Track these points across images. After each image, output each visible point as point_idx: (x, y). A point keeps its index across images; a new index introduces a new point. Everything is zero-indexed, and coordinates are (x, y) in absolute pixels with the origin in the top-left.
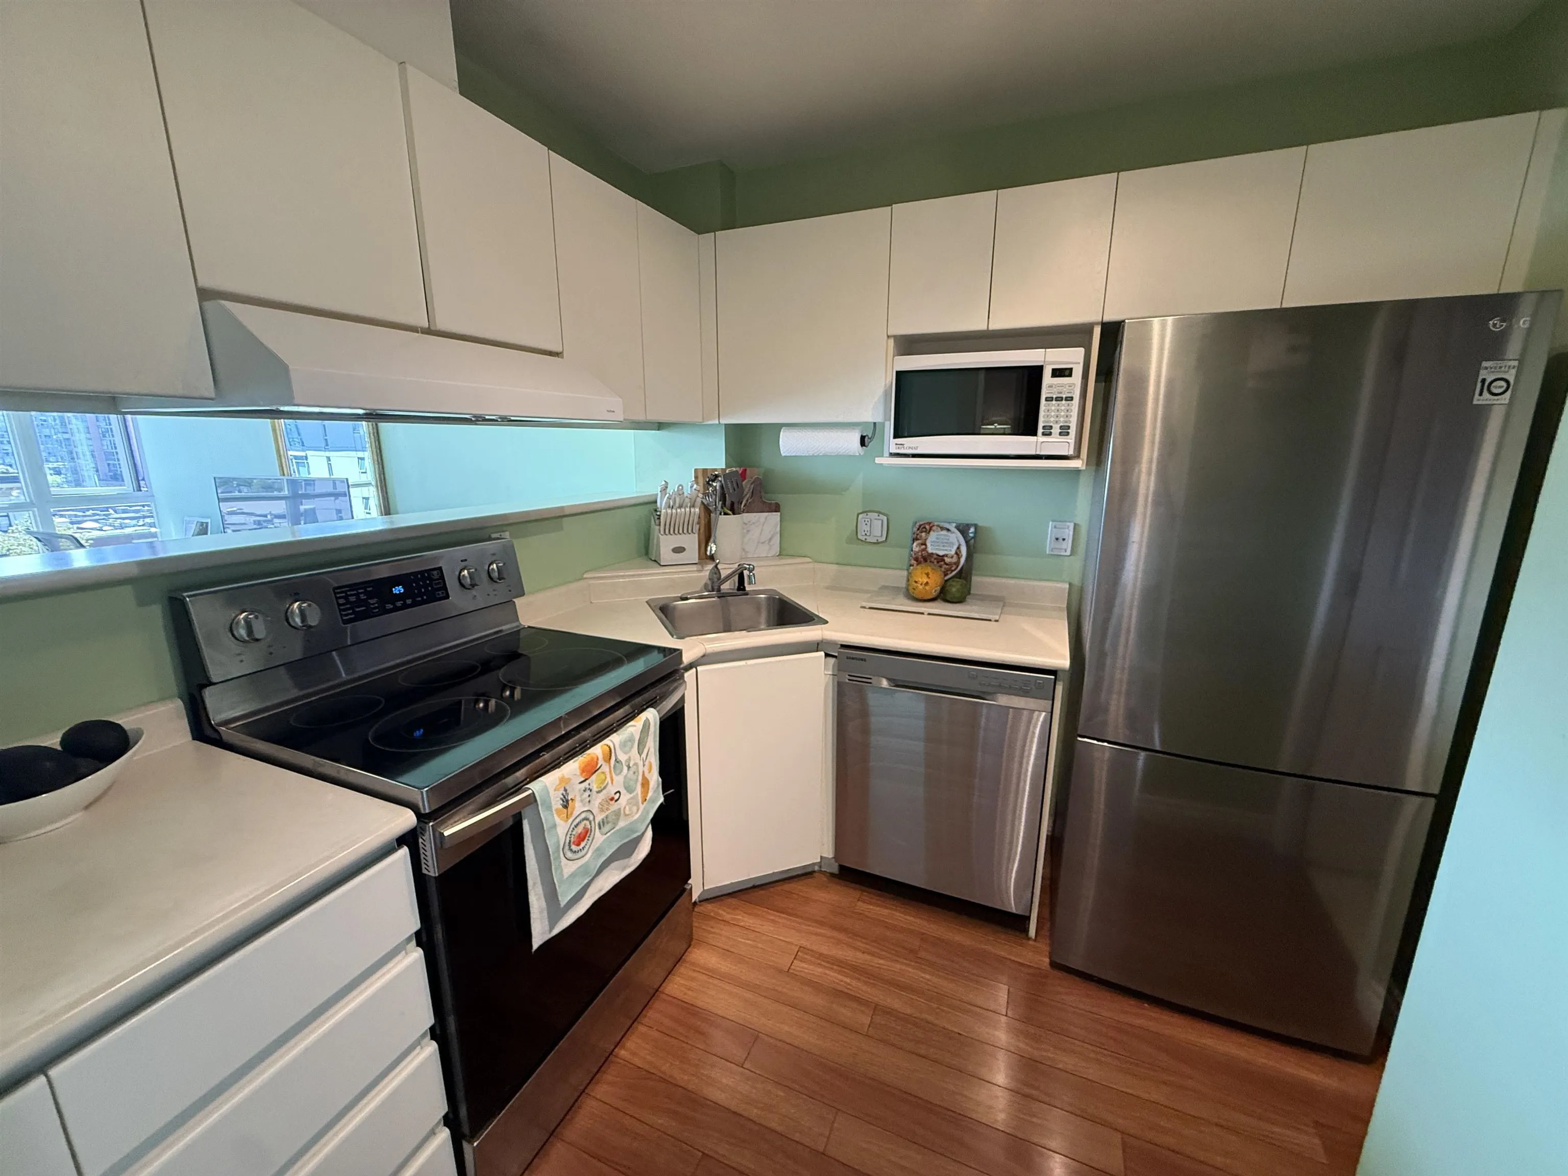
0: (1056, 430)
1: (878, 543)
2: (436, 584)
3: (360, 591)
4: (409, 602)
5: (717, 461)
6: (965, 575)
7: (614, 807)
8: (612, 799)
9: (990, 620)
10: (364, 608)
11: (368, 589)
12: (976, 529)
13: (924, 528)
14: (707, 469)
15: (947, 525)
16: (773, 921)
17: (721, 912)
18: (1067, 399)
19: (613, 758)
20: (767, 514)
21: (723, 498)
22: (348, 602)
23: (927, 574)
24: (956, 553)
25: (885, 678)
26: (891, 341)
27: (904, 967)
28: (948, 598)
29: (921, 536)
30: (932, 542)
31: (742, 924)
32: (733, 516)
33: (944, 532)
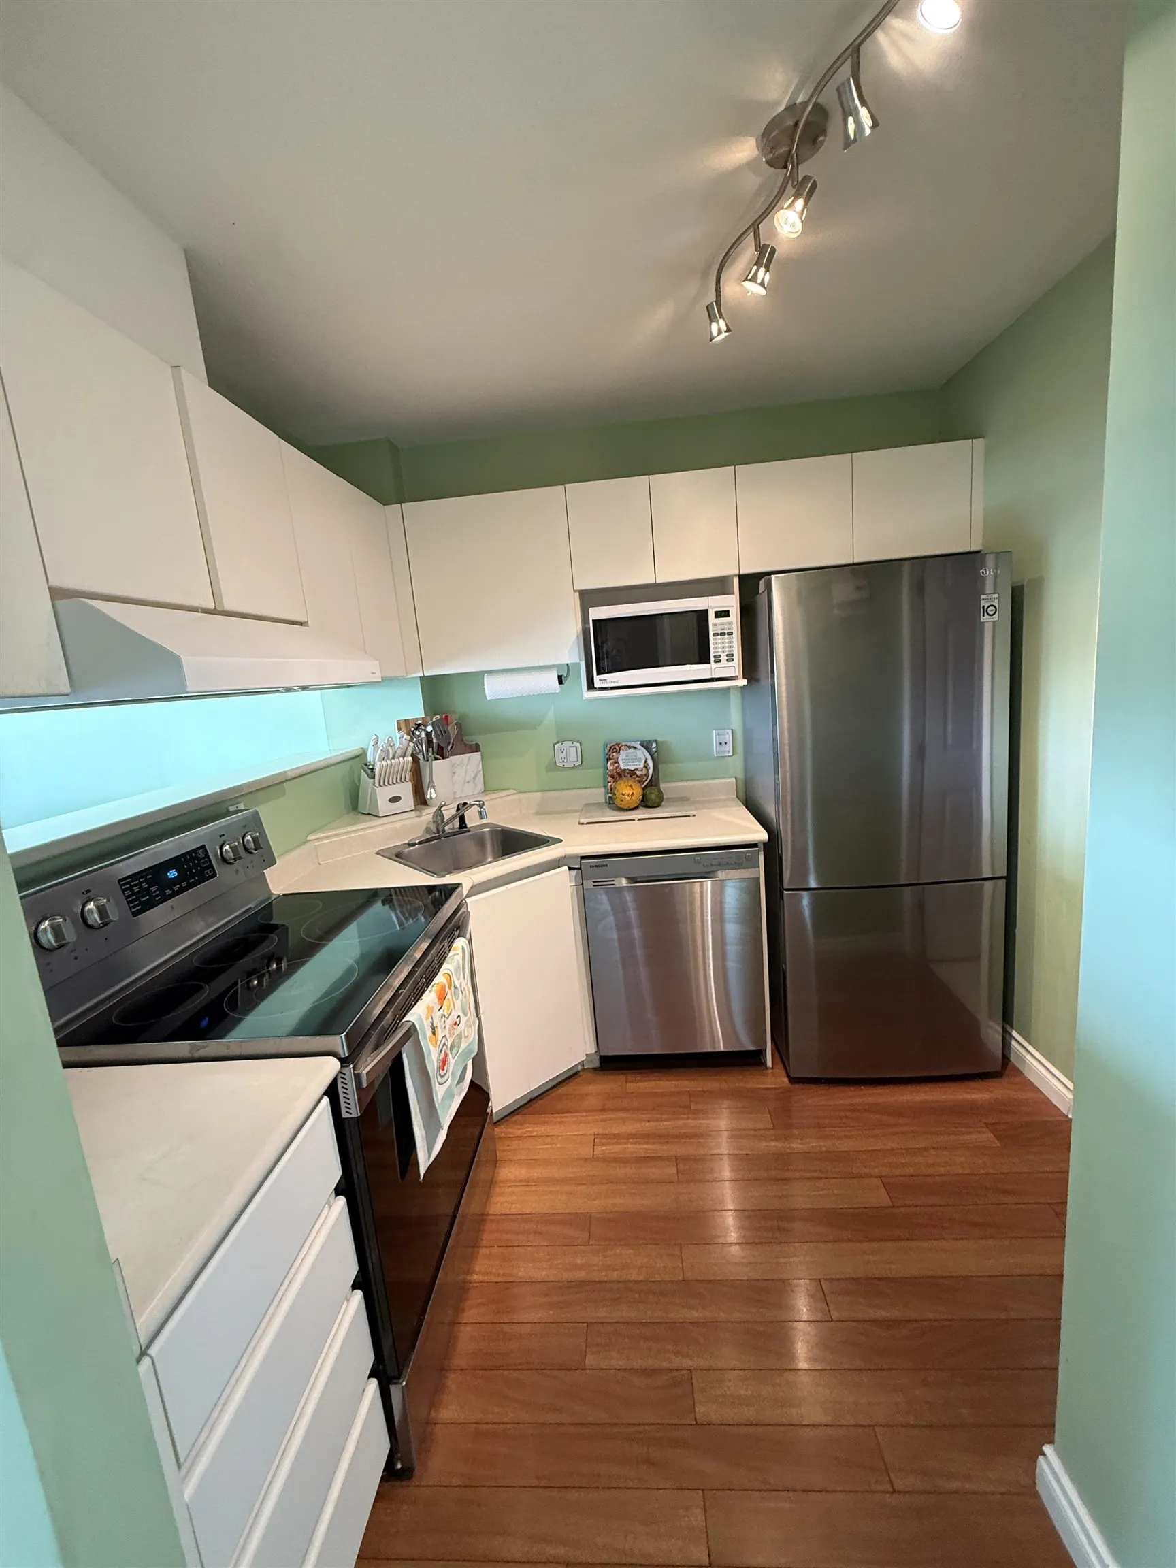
0: (724, 658)
1: (575, 767)
2: (204, 863)
3: (141, 880)
4: (184, 884)
5: (416, 711)
6: (654, 783)
7: (458, 1030)
8: (455, 1024)
9: (689, 816)
10: (147, 897)
11: (148, 877)
12: (657, 744)
13: (615, 749)
14: (408, 720)
15: (633, 744)
16: (560, 1123)
17: (510, 1130)
18: (728, 634)
19: (453, 986)
20: (469, 754)
21: (429, 743)
22: (133, 894)
23: (631, 786)
24: (645, 766)
25: (625, 877)
26: (577, 594)
27: (685, 1121)
28: (649, 804)
29: (613, 756)
30: (623, 760)
31: (535, 1134)
32: (442, 760)
33: (632, 750)
